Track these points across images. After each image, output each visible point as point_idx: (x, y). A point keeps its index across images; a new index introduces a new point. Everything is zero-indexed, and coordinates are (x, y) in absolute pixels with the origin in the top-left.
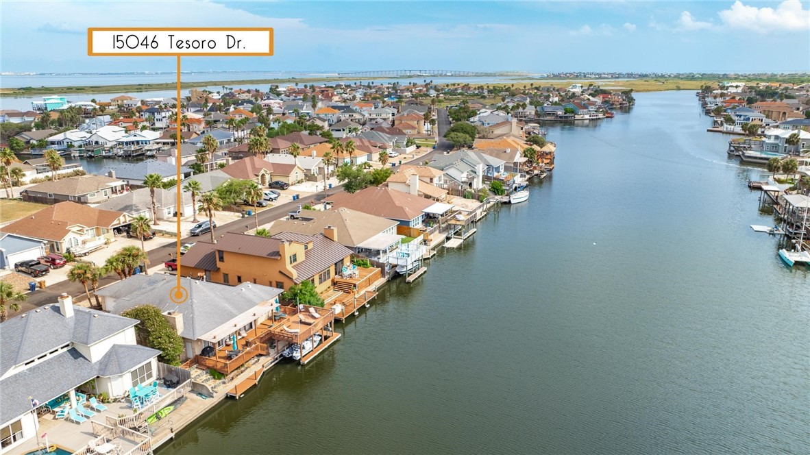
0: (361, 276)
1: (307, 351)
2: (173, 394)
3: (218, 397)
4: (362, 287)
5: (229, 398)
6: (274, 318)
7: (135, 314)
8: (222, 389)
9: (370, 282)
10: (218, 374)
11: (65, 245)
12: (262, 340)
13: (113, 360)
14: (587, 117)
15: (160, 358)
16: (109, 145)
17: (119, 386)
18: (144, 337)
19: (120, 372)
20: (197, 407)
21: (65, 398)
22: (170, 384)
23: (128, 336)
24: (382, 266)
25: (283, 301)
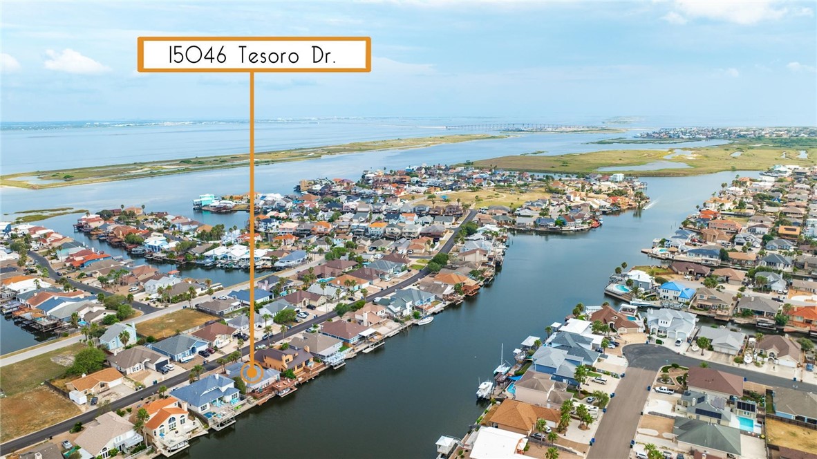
0: (314, 366)
1: (284, 393)
2: (242, 402)
3: (254, 405)
4: (313, 371)
5: (257, 405)
6: (277, 381)
7: (234, 379)
8: (256, 402)
9: (318, 369)
10: (255, 398)
11: (214, 344)
12: (270, 388)
13: (228, 392)
14: (573, 228)
15: (240, 392)
16: (238, 259)
17: (228, 398)
18: (236, 386)
19: (229, 395)
20: (248, 406)
21: (215, 401)
22: (242, 399)
23: (232, 385)
24: (325, 363)
25: (281, 375)
